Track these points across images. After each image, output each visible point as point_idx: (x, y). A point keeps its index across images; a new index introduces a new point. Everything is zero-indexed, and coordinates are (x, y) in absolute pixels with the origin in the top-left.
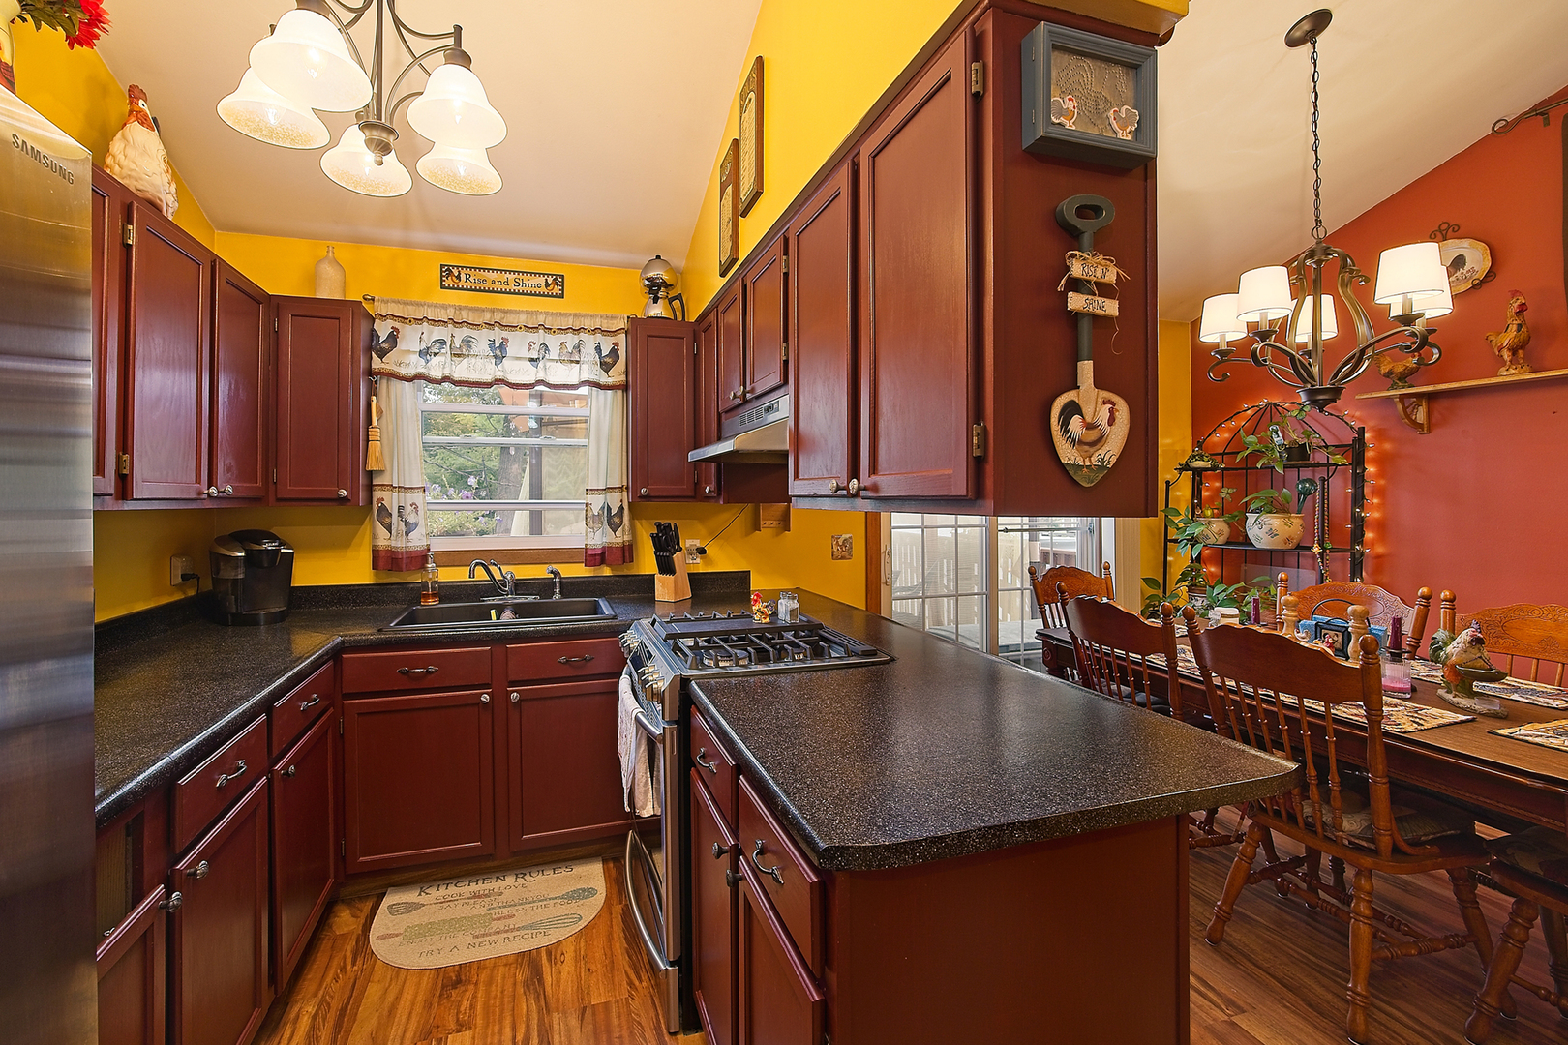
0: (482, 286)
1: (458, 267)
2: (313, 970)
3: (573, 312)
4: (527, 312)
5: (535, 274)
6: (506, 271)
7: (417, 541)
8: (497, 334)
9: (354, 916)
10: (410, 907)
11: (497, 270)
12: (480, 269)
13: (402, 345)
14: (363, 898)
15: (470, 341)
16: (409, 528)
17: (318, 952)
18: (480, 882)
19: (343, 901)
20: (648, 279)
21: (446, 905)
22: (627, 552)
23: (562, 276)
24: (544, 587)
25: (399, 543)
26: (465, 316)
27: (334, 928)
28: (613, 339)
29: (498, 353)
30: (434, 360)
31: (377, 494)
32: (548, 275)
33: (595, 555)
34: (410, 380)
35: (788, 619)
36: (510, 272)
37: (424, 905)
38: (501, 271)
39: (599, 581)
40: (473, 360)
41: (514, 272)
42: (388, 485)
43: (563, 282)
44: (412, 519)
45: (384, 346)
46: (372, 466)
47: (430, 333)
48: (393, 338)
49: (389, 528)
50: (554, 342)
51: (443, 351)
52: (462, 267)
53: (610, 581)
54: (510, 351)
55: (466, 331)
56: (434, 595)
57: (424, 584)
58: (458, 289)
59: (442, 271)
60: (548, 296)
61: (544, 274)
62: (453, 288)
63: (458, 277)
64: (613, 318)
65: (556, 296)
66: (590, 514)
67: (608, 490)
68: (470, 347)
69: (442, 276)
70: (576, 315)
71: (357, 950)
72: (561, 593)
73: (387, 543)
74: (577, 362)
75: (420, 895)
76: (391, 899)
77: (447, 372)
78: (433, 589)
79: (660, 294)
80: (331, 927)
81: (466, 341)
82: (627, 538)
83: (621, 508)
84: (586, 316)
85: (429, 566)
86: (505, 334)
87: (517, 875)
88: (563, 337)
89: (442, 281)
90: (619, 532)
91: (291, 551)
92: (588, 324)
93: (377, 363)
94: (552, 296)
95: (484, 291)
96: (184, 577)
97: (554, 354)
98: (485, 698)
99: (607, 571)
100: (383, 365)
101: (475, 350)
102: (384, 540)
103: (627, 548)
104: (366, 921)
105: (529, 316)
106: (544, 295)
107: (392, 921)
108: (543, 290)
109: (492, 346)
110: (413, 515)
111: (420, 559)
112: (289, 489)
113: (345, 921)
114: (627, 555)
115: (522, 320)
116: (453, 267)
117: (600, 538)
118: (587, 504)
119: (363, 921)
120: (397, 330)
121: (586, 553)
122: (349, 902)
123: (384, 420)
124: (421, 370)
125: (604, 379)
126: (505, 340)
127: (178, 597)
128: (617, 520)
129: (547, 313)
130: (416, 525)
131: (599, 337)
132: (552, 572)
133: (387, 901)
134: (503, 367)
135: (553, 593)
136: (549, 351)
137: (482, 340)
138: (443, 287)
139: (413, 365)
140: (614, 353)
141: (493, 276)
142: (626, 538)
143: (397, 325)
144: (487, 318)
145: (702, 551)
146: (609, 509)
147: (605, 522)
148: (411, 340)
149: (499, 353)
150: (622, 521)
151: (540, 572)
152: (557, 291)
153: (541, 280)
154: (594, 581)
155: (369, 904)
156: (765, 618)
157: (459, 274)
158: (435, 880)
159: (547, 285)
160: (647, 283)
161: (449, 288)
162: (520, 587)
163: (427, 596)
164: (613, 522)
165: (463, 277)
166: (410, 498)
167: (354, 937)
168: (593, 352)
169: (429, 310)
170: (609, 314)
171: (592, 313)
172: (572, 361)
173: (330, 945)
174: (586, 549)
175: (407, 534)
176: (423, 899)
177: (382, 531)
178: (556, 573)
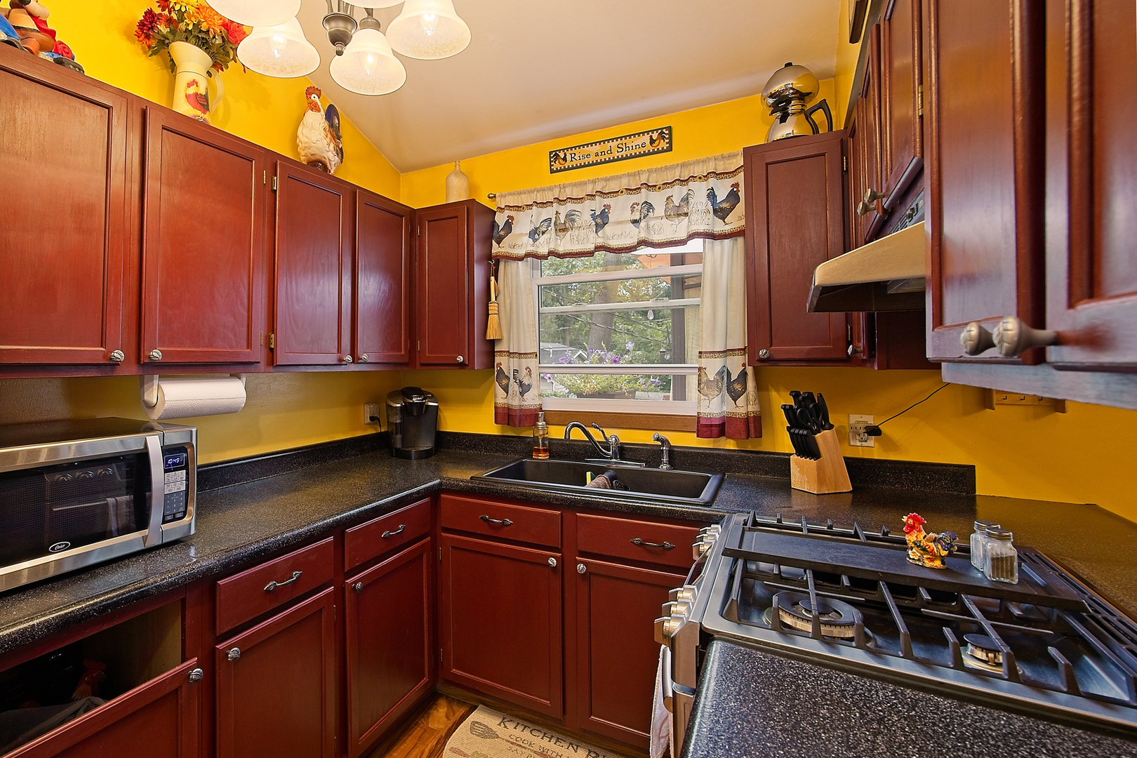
0: (586, 161)
1: (563, 150)
2: (400, 750)
3: (680, 162)
4: (629, 175)
5: (639, 134)
6: (608, 141)
7: (530, 400)
8: (598, 204)
9: (447, 717)
10: (488, 734)
11: (600, 142)
12: (583, 146)
13: (516, 229)
14: (461, 703)
15: (573, 215)
16: (524, 388)
17: (410, 735)
18: (553, 740)
19: (447, 697)
20: (771, 96)
21: (515, 747)
22: (753, 426)
23: (669, 128)
24: (651, 455)
25: (515, 402)
26: (569, 193)
27: (430, 719)
28: (732, 181)
29: (599, 220)
30: (543, 238)
31: (498, 359)
32: (652, 131)
33: (711, 425)
34: (520, 259)
35: (988, 570)
36: (613, 140)
37: (498, 737)
38: (604, 141)
39: (719, 455)
40: (577, 232)
41: (617, 139)
42: (504, 352)
43: (670, 134)
44: (526, 381)
45: (502, 233)
46: (491, 335)
47: (539, 215)
48: (509, 226)
49: (506, 389)
50: (657, 199)
51: (550, 228)
52: (567, 149)
53: (733, 456)
54: (612, 217)
55: (570, 206)
56: (545, 451)
57: (535, 439)
58: (565, 170)
59: (550, 158)
60: (654, 153)
61: (648, 132)
62: (561, 170)
63: (565, 159)
64: (730, 156)
65: (663, 151)
66: (704, 379)
67: (727, 352)
68: (574, 220)
69: (551, 161)
70: (683, 165)
71: (434, 751)
72: (671, 462)
73: (505, 401)
74: (686, 214)
75: (500, 724)
76: (477, 716)
77: (552, 247)
78: (544, 445)
79: (791, 109)
80: (428, 717)
81: (570, 216)
82: (753, 408)
83: (744, 374)
84: (697, 162)
85: (540, 424)
86: (607, 201)
87: (590, 752)
88: (668, 192)
89: (551, 166)
90: (741, 401)
91: (436, 404)
92: (699, 170)
93: (496, 249)
94: (659, 152)
95: (589, 165)
96: (372, 418)
97: (659, 210)
98: (553, 562)
99: (729, 445)
100: (500, 250)
101: (578, 222)
102: (501, 398)
103: (751, 421)
104: (452, 726)
105: (631, 178)
106: (649, 154)
107: (468, 739)
108: (649, 148)
109: (594, 217)
110: (528, 377)
111: (531, 417)
112: (428, 356)
113: (439, 716)
114: (752, 429)
115: (625, 183)
116: (560, 151)
117: (715, 406)
118: (700, 369)
119: (450, 725)
120: (512, 218)
121: (698, 422)
122: (451, 700)
123: (501, 297)
124: (530, 249)
125: (720, 227)
126: (608, 207)
127: (371, 431)
128: (738, 387)
129: (650, 171)
130: (529, 386)
131: (712, 182)
132: (658, 439)
133: (476, 716)
134: (604, 233)
135: (661, 462)
136: (653, 209)
137: (585, 212)
138: (552, 172)
139: (525, 245)
140: (733, 196)
141: (597, 148)
142: (751, 408)
143: (512, 213)
144: (589, 189)
145: (874, 431)
146: (729, 374)
147: (725, 388)
148: (524, 223)
149: (601, 220)
150: (745, 388)
151: (645, 438)
152: (664, 145)
153: (646, 139)
154: (713, 455)
155: (462, 711)
156: (932, 560)
157: (565, 155)
158: (517, 716)
159: (652, 141)
160: (771, 101)
161: (557, 171)
162: (624, 451)
163: (538, 451)
164: (734, 390)
165: (569, 158)
166: (525, 362)
167: (438, 736)
168: (704, 199)
169: (538, 195)
170: (726, 153)
171: (703, 158)
172: (679, 215)
173: (420, 734)
174: (699, 418)
175: (522, 394)
176: (500, 730)
177: (500, 392)
178: (664, 442)
